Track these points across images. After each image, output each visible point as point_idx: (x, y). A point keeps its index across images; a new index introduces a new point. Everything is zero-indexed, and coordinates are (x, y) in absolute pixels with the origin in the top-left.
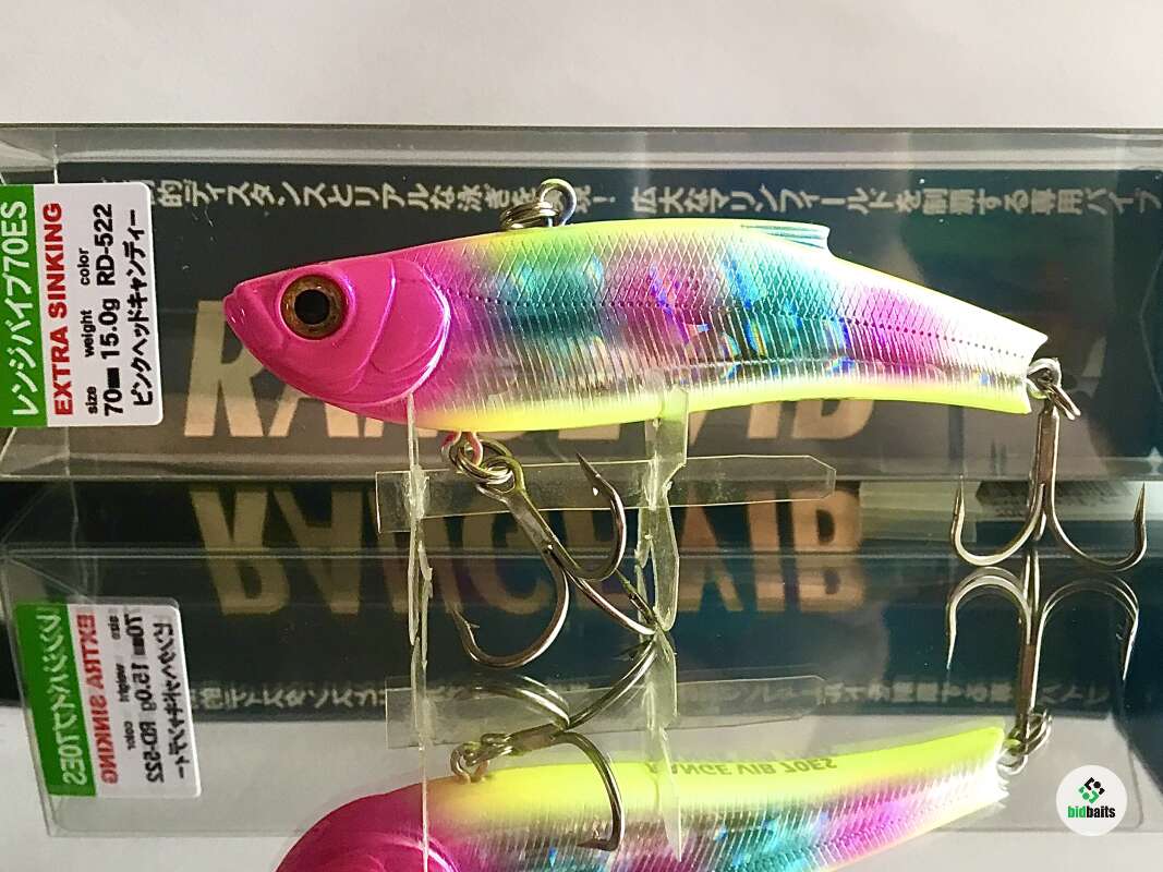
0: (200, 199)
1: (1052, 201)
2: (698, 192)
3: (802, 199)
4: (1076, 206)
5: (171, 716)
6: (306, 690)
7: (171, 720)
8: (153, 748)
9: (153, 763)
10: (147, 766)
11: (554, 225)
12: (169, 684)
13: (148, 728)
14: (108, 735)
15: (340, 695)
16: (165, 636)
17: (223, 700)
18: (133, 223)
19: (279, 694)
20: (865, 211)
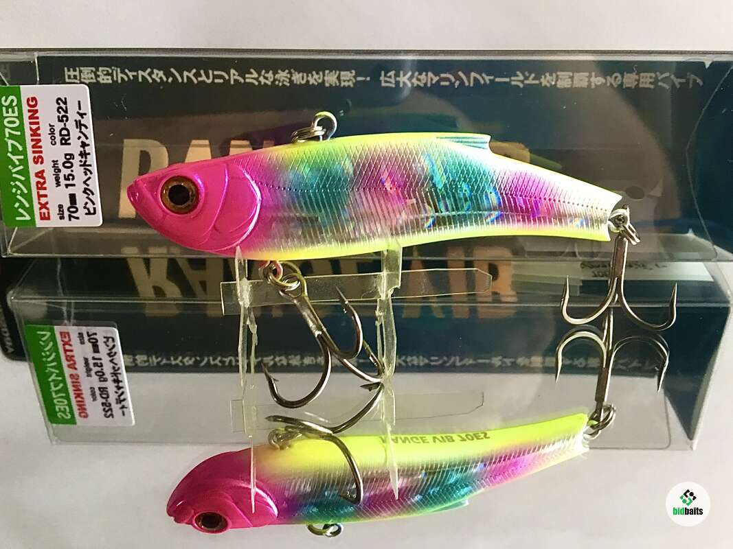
0: (122, 78)
1: (636, 80)
2: (420, 74)
3: (483, 78)
4: (651, 83)
5: (116, 385)
6: (195, 356)
7: (116, 387)
8: (107, 401)
9: (107, 408)
10: (104, 409)
11: (323, 139)
12: (114, 368)
13: (103, 390)
14: (82, 394)
15: (214, 360)
16: (110, 343)
17: (148, 361)
18: (80, 108)
19: (180, 358)
20: (521, 85)
